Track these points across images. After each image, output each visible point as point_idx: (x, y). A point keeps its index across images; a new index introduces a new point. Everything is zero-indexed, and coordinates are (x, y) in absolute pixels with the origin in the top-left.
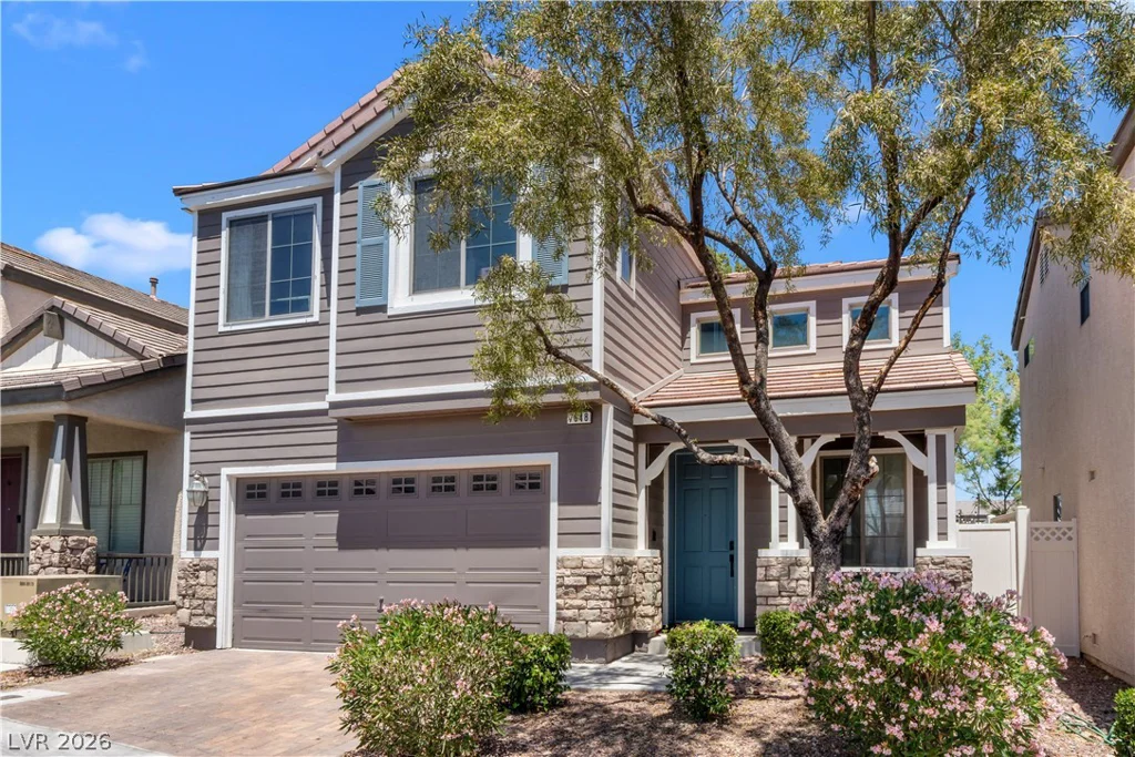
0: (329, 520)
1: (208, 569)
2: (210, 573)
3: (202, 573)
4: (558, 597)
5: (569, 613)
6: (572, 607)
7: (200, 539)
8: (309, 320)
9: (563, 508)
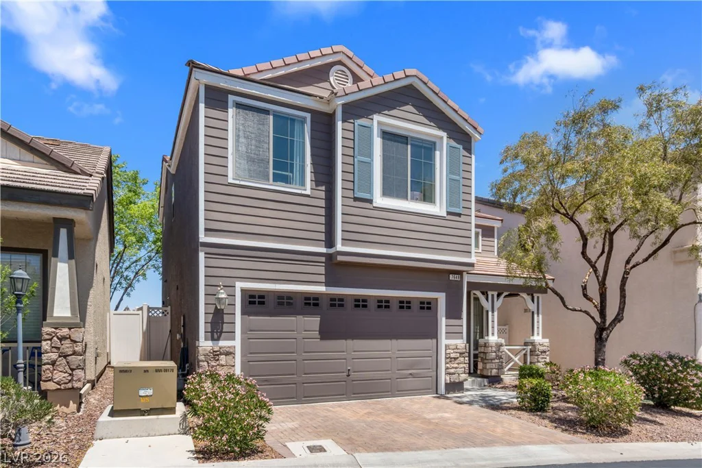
0: (314, 322)
1: (228, 354)
2: (230, 357)
3: (222, 357)
4: (446, 363)
5: (452, 371)
6: (453, 368)
7: (217, 332)
8: (303, 192)
9: (448, 320)
